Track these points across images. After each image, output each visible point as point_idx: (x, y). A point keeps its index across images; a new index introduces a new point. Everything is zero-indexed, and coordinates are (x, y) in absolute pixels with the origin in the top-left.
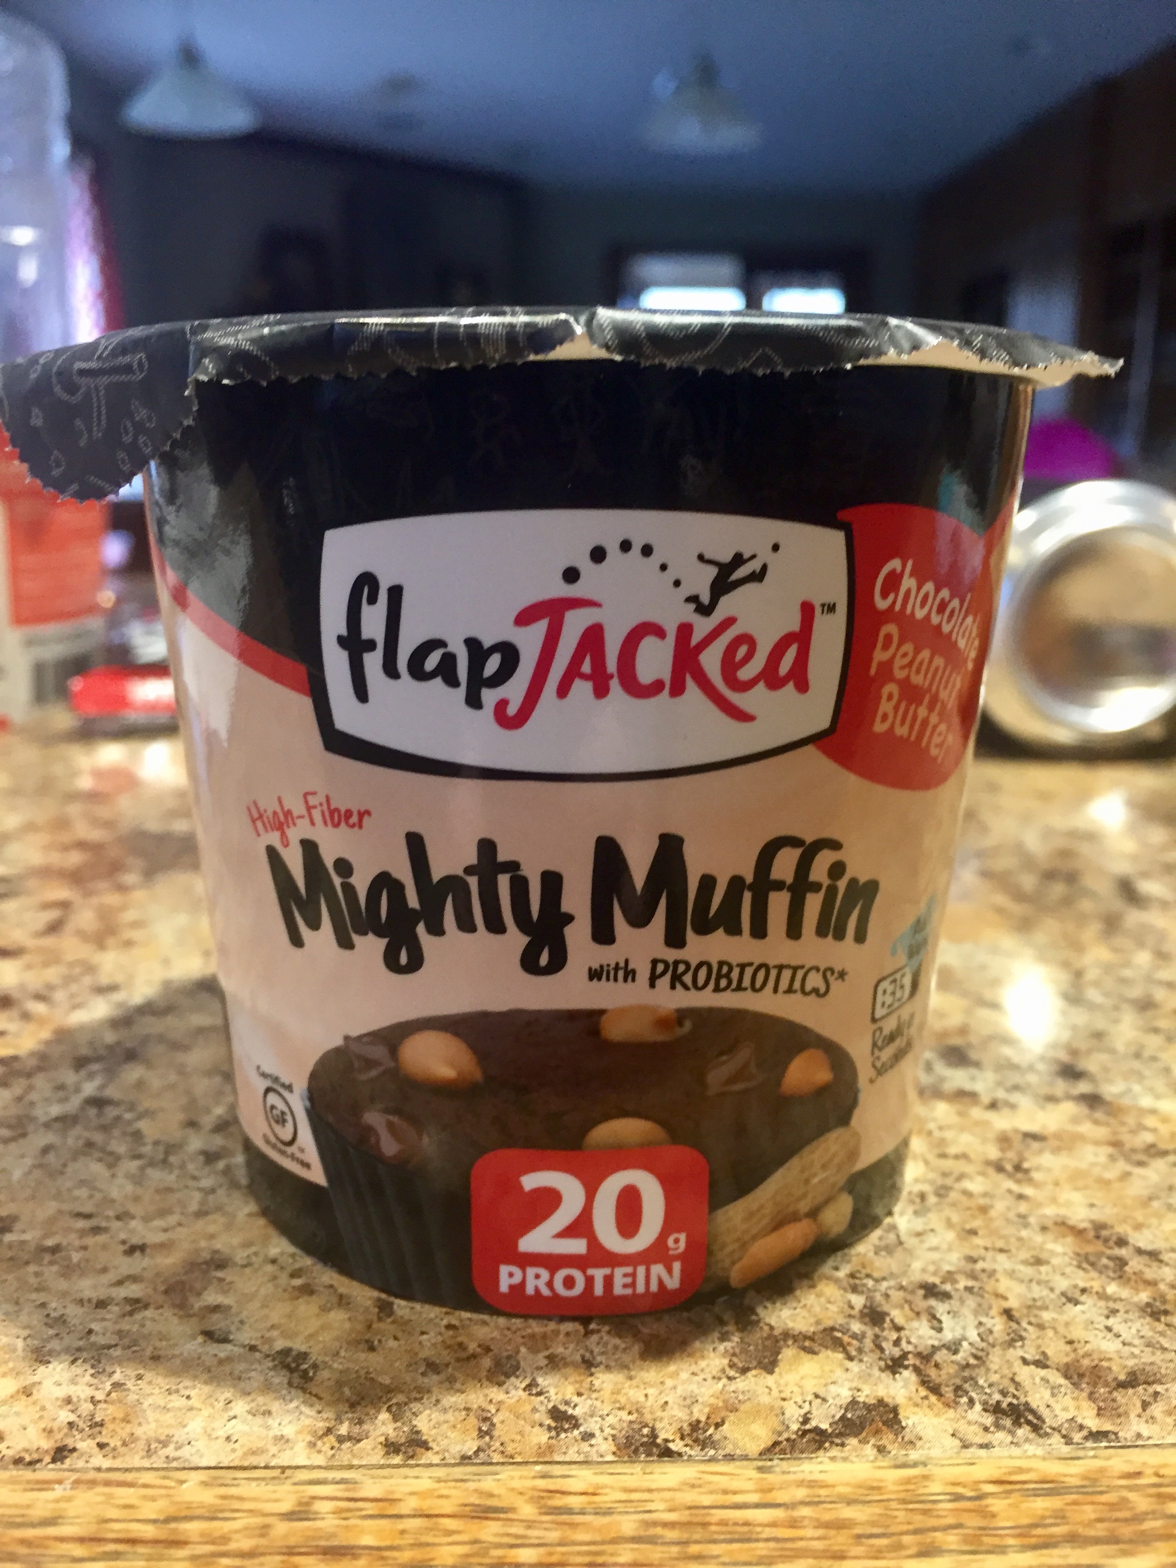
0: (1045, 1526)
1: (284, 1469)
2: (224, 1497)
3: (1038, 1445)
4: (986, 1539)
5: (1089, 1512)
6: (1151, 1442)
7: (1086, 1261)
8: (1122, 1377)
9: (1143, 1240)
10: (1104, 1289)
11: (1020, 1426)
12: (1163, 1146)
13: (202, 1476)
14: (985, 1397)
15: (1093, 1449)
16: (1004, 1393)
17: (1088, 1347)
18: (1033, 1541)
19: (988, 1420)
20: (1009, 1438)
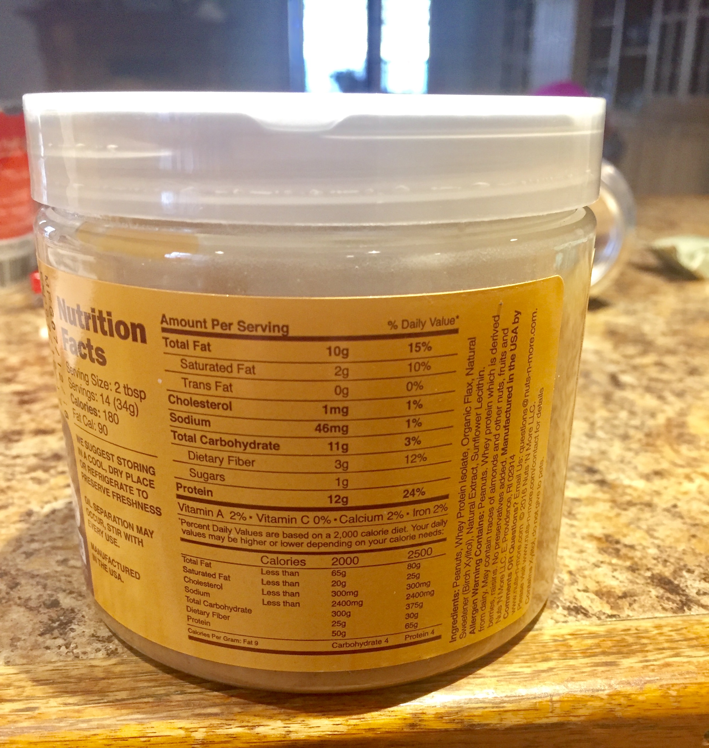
0: (592, 649)
3: (587, 620)
4: (568, 654)
5: (610, 643)
6: (633, 618)
7: (602, 551)
8: (620, 594)
9: (627, 541)
10: (611, 561)
11: (579, 614)
12: (635, 501)
14: (563, 605)
15: (610, 621)
16: (571, 602)
17: (605, 584)
18: (588, 654)
19: (566, 612)
20: (575, 619)
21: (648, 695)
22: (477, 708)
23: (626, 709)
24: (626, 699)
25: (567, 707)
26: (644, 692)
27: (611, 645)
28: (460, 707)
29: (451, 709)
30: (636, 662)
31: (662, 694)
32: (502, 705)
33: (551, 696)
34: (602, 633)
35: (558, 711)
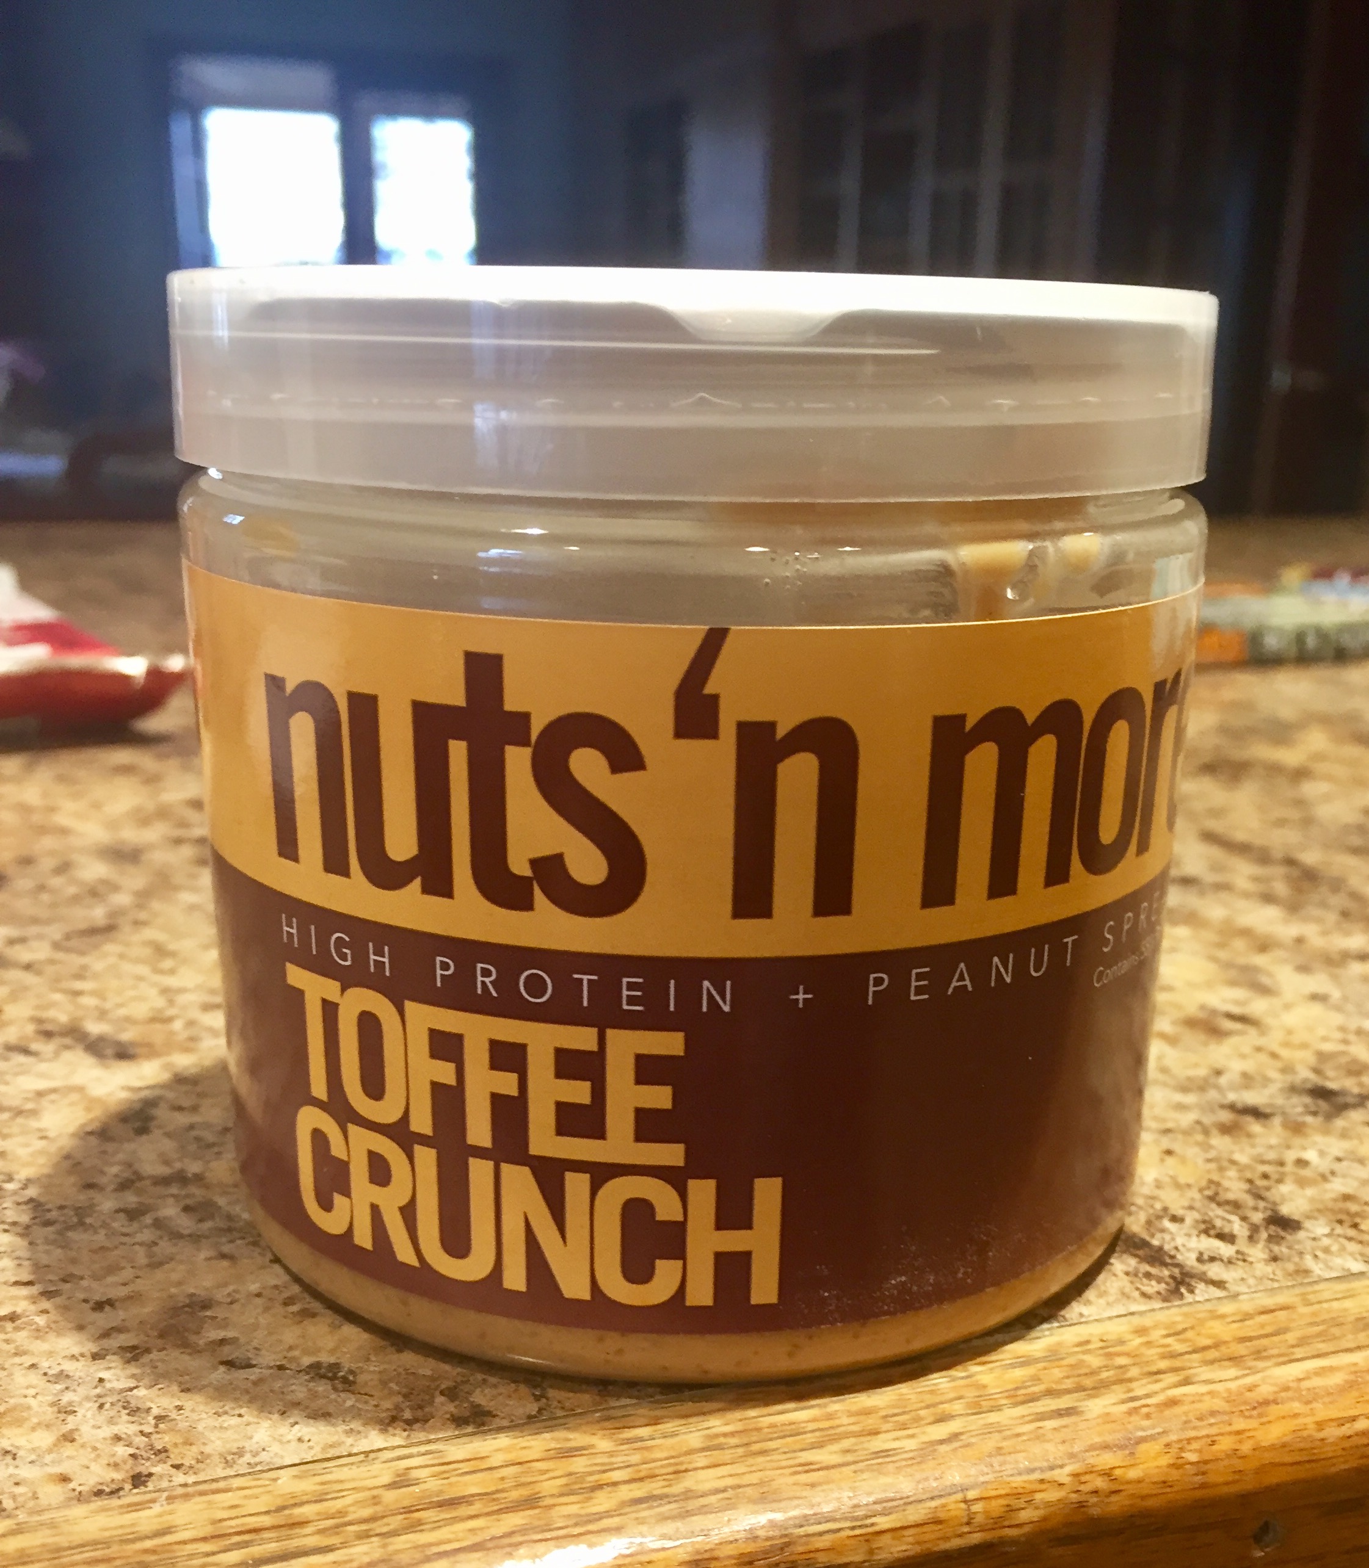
21: (1146, 1465)
22: (821, 1534)
23: (1107, 1500)
24: (1106, 1478)
25: (996, 1507)
26: (1138, 1461)
27: (1061, 1375)
30: (1114, 1404)
31: (1171, 1461)
32: (869, 1521)
33: (964, 1489)
35: (979, 1519)
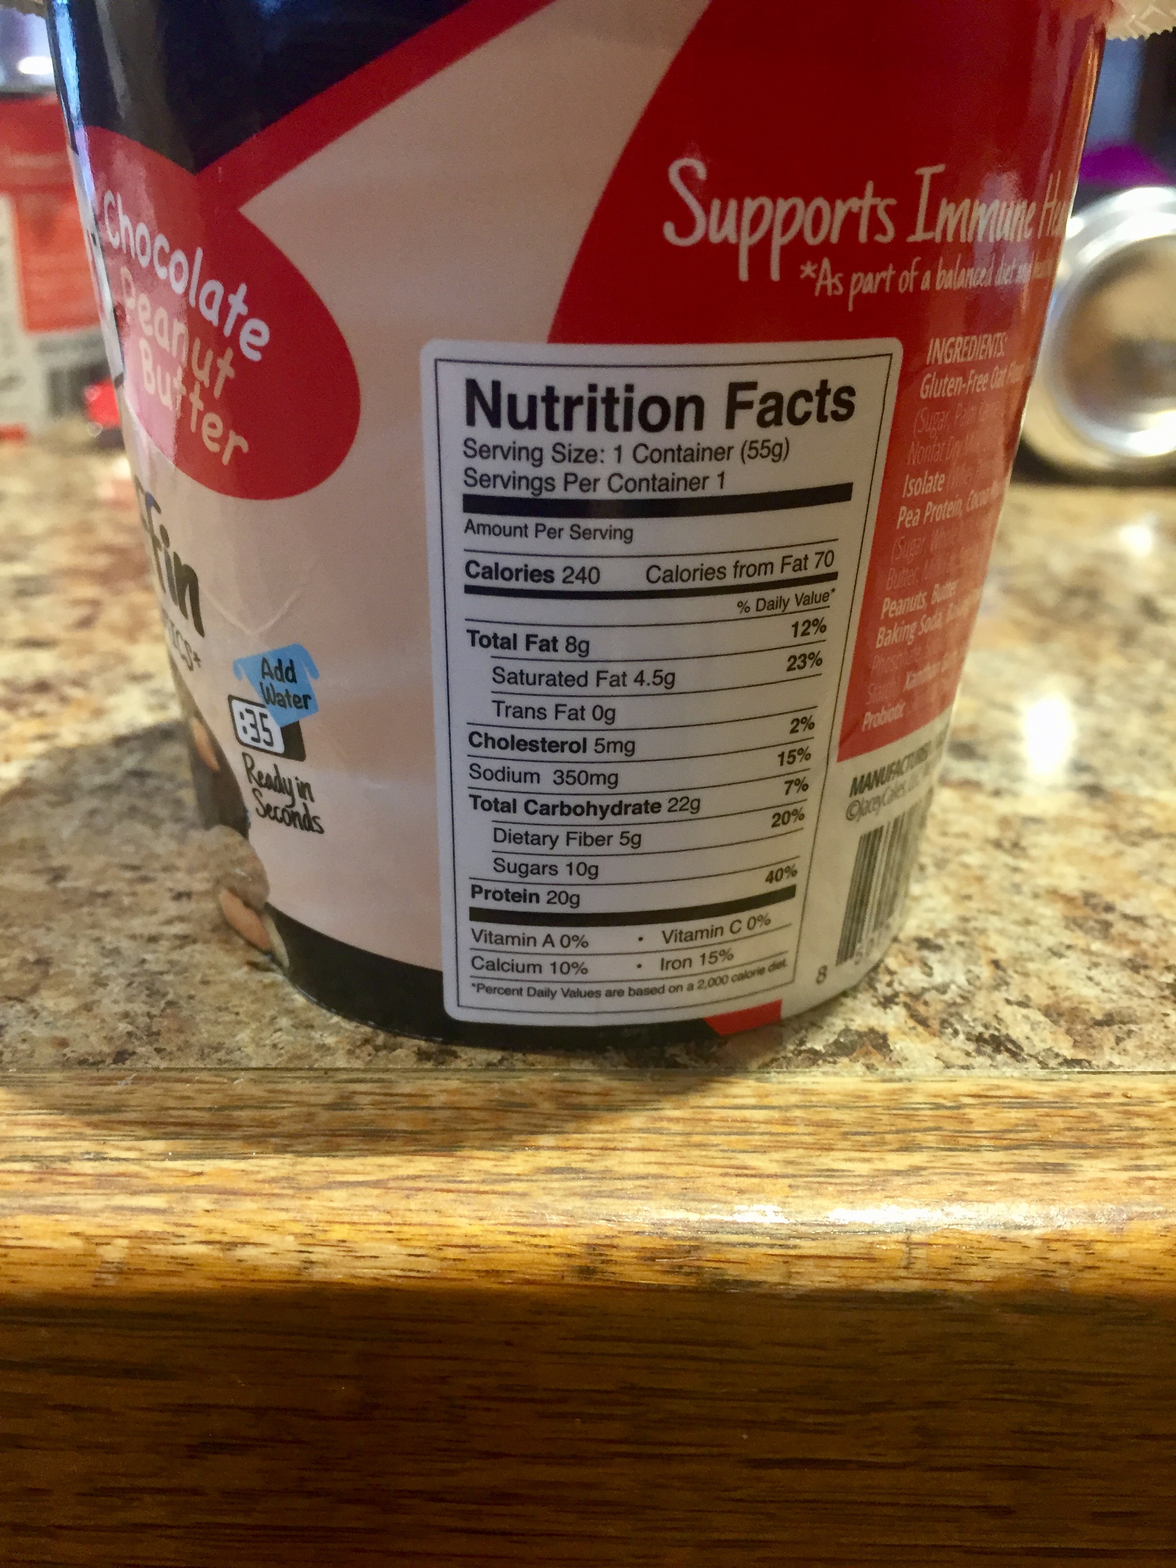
0: (1018, 1132)
1: (326, 1071)
2: (270, 1091)
3: (1016, 1068)
4: (961, 1140)
5: (1059, 1123)
6: (1121, 1069)
7: (1073, 923)
8: (1099, 1017)
9: (1130, 907)
10: (1088, 945)
11: (999, 1052)
12: (1158, 829)
13: (251, 1075)
14: (969, 1029)
15: (1067, 1073)
16: (987, 1027)
17: (1069, 993)
18: (1006, 1143)
19: (971, 1047)
20: (989, 1062)
28: (697, 1239)
29: (675, 1243)
34: (1046, 1098)
